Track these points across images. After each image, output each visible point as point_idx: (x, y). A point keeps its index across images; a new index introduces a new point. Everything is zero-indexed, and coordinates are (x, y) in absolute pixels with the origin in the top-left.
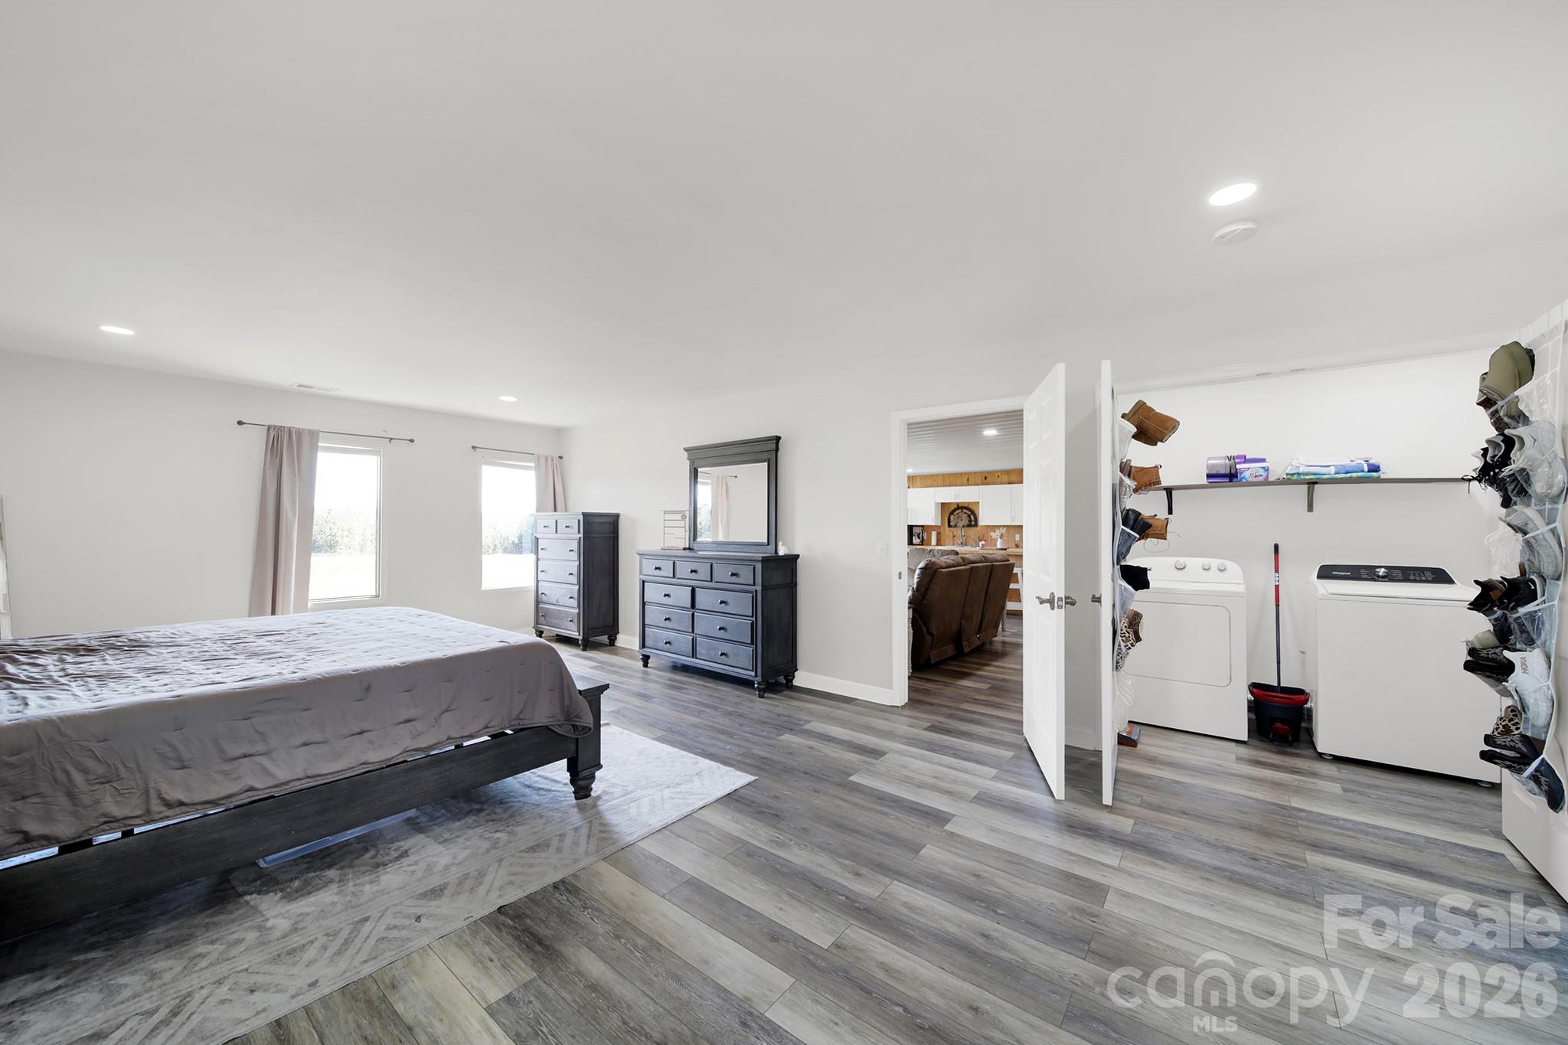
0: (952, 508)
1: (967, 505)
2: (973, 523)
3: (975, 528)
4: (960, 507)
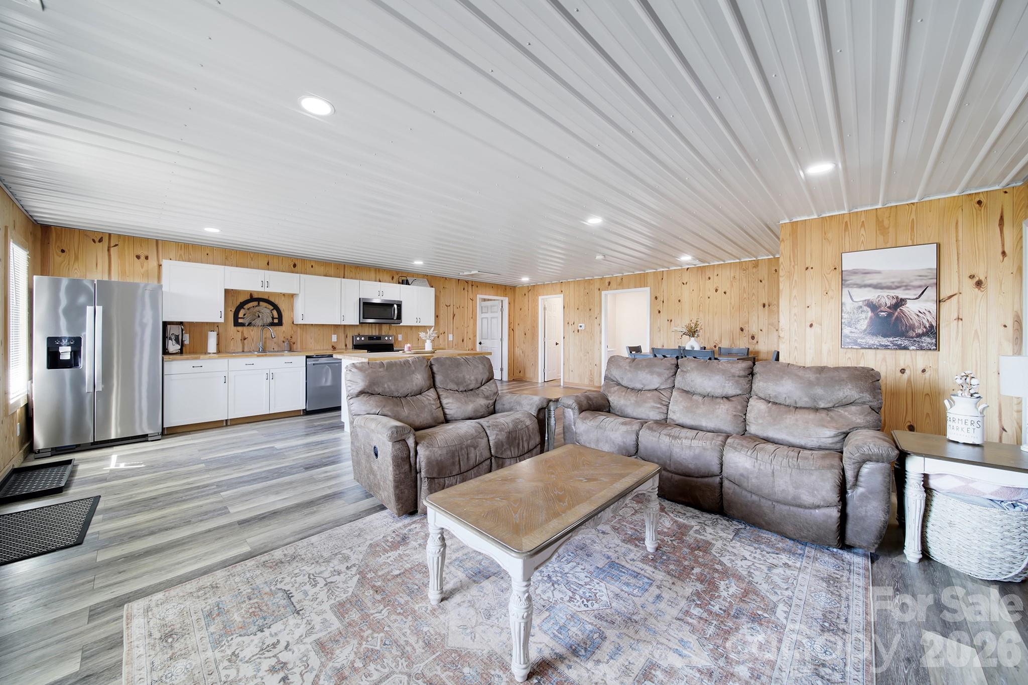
0: (242, 299)
1: (266, 297)
2: (276, 321)
3: (280, 328)
4: (254, 299)
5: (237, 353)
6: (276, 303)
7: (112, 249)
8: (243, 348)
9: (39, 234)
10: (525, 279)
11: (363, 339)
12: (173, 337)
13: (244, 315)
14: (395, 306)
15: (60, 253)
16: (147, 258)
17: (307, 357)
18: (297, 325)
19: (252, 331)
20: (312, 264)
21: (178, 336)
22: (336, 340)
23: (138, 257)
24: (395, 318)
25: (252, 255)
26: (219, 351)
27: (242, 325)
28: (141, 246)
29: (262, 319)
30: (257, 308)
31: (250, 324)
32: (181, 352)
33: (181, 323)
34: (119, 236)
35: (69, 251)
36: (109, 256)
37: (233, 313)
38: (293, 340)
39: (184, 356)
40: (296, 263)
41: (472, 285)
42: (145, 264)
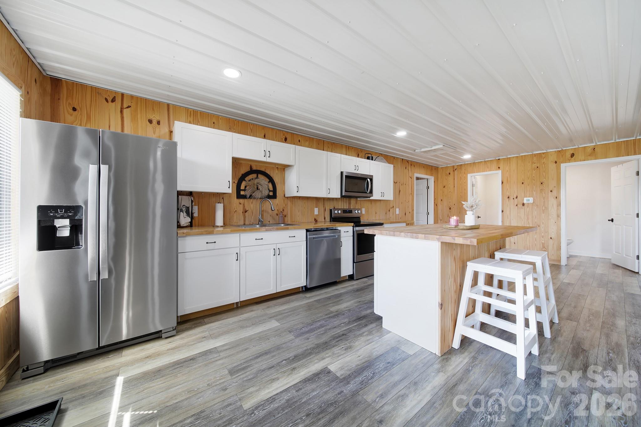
0: (244, 170)
1: (263, 168)
2: (271, 194)
3: (275, 200)
4: (254, 170)
5: (239, 226)
6: (271, 175)
7: (125, 111)
8: (245, 221)
9: (49, 88)
10: (467, 157)
11: (339, 212)
12: (184, 209)
13: (246, 187)
14: (369, 180)
15: (71, 111)
16: (159, 123)
17: (307, 231)
18: (288, 198)
19: (252, 203)
20: (299, 139)
21: (189, 207)
22: (317, 214)
23: (150, 121)
24: (368, 192)
25: (251, 127)
26: (225, 225)
27: (244, 197)
28: (153, 110)
29: (261, 192)
30: (256, 181)
31: (251, 197)
32: (191, 225)
33: (190, 194)
34: (132, 97)
35: (81, 109)
36: (122, 118)
37: (236, 185)
38: (285, 213)
39: (195, 230)
40: (287, 137)
41: (411, 165)
42: (157, 130)
